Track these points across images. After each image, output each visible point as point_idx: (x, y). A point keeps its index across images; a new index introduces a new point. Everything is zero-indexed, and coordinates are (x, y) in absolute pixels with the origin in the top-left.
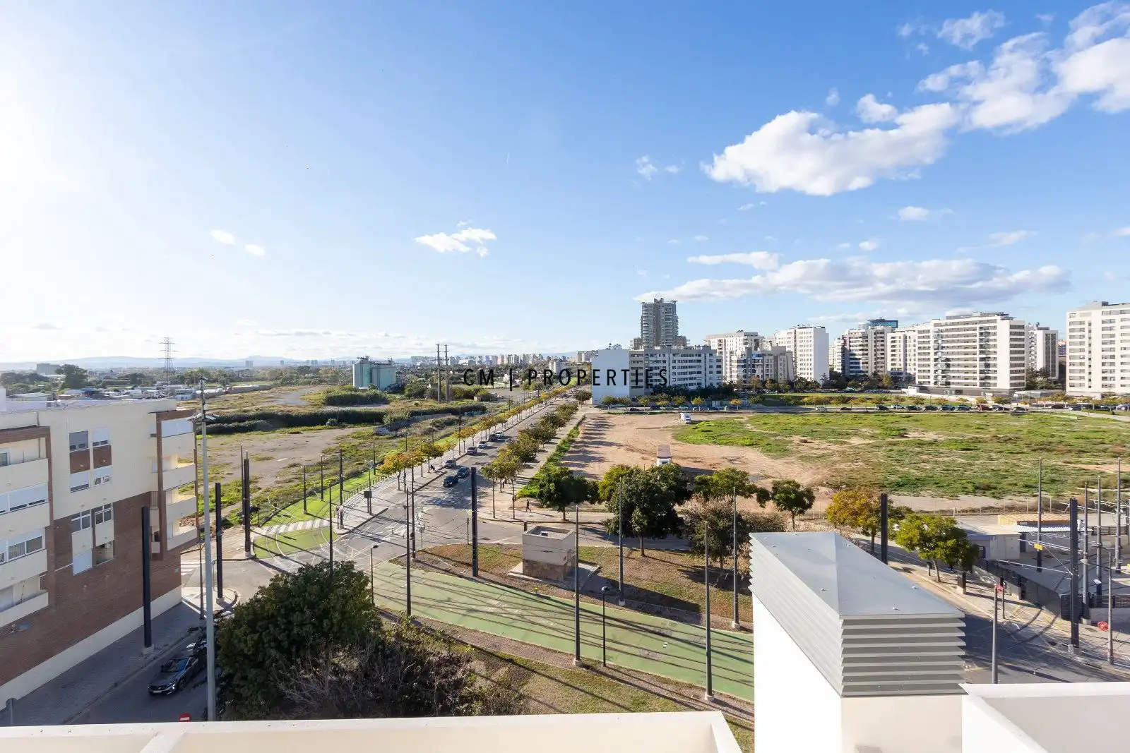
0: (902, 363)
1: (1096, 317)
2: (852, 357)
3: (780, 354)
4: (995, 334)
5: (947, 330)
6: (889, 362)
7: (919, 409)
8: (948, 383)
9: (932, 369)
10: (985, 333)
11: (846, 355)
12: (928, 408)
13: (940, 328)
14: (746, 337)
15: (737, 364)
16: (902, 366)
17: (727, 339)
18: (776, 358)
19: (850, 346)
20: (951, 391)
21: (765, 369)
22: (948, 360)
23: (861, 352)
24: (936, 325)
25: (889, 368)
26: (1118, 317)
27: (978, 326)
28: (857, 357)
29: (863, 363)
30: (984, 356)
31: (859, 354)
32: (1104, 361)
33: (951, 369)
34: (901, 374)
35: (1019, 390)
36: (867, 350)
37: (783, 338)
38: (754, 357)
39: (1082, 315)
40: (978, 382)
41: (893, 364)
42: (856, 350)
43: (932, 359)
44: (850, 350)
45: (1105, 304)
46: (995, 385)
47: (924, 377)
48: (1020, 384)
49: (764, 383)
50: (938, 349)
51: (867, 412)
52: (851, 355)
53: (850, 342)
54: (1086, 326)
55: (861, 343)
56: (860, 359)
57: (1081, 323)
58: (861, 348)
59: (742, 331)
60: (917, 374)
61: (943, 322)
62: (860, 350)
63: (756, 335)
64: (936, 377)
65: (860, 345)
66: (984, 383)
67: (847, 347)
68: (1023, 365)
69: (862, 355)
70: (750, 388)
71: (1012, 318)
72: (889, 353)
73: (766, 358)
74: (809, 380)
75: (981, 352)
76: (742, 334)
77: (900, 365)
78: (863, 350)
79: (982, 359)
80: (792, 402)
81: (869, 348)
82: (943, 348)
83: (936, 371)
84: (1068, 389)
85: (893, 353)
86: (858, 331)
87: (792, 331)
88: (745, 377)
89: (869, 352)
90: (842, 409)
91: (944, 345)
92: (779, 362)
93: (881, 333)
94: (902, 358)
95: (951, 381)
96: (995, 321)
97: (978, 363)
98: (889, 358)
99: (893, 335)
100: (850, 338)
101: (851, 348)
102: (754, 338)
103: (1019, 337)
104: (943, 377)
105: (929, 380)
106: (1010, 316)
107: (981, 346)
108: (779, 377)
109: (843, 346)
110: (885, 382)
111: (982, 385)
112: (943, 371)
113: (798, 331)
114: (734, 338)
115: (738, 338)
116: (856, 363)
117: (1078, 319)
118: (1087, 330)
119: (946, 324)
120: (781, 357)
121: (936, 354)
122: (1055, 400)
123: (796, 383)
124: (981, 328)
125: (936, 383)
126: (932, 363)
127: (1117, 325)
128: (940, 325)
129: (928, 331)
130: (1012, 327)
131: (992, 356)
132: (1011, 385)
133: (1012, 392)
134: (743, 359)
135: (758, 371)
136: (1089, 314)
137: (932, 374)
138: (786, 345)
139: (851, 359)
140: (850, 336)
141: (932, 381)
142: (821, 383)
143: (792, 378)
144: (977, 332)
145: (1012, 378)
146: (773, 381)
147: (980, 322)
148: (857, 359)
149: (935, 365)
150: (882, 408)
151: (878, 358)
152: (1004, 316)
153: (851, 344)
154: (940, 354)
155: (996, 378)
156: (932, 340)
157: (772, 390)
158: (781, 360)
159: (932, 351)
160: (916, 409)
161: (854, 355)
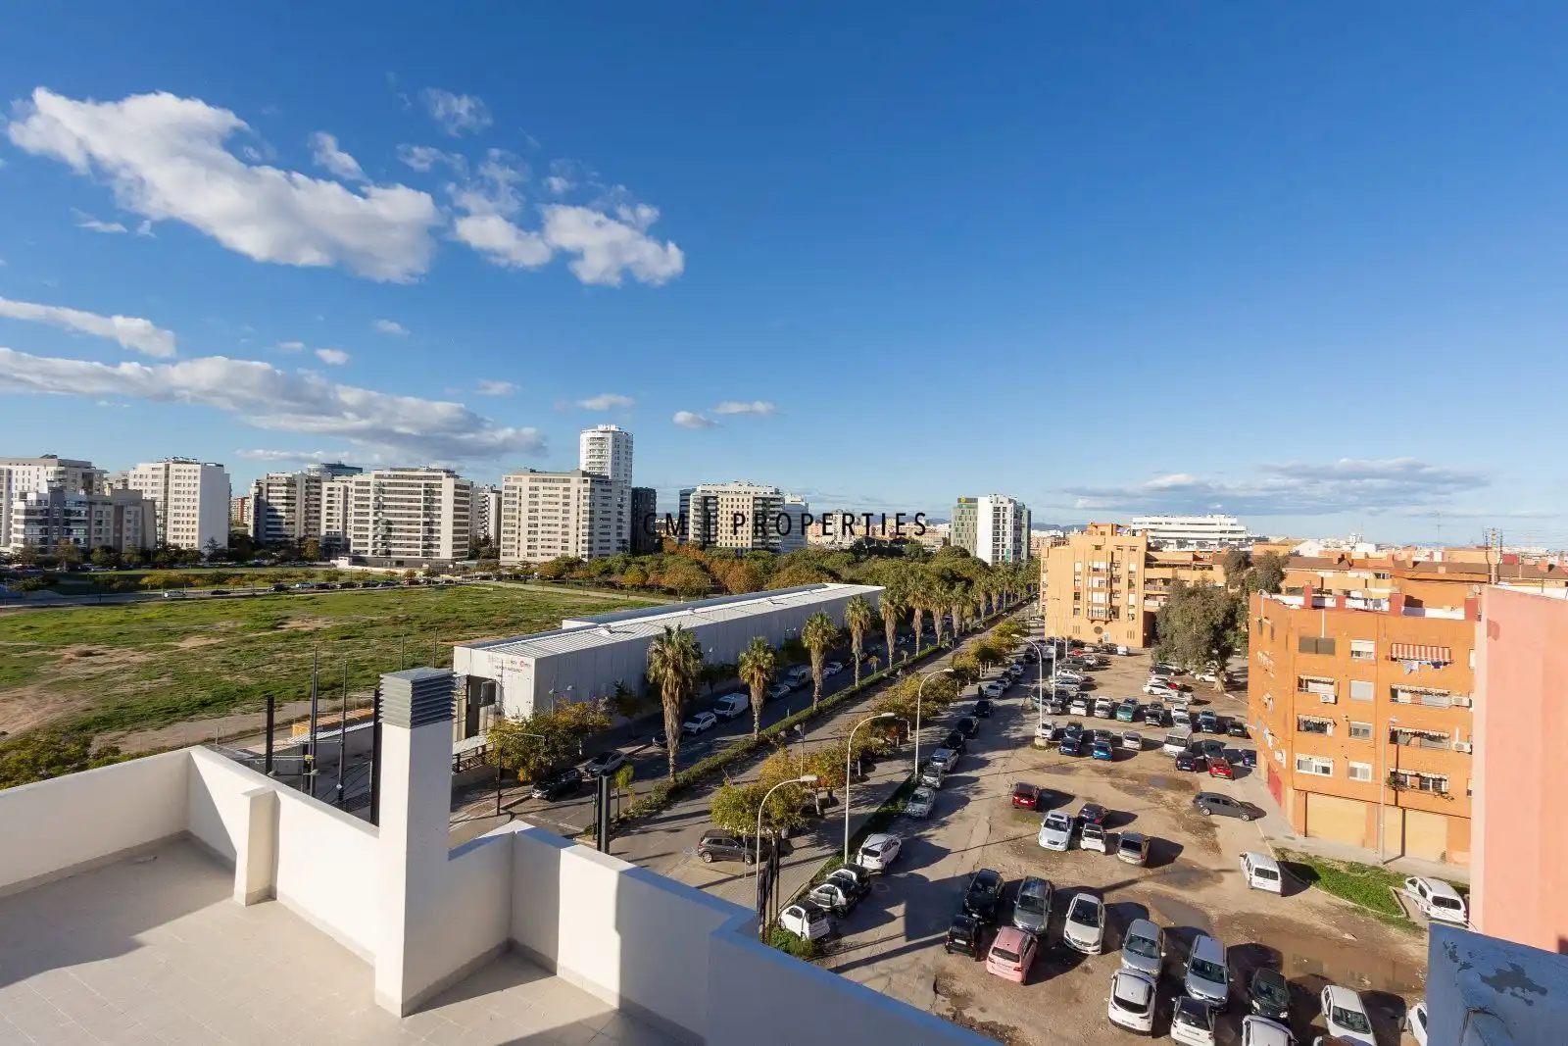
0: (340, 524)
1: (525, 482)
2: (271, 514)
3: (129, 504)
4: (440, 493)
5: (390, 484)
6: (324, 524)
7: (333, 587)
8: (388, 553)
9: (371, 534)
10: (430, 491)
11: (262, 508)
12: (344, 586)
13: (383, 481)
14: (63, 468)
15: (23, 517)
16: (340, 530)
17: (14, 468)
18: (119, 510)
19: (268, 497)
20: (391, 563)
21: (94, 527)
22: (389, 523)
23: (285, 507)
24: (377, 477)
25: (323, 532)
26: (541, 485)
27: (423, 482)
28: (279, 514)
29: (287, 524)
30: (428, 520)
31: (281, 510)
32: (530, 529)
33: (393, 534)
34: (339, 540)
35: (461, 560)
36: (293, 505)
37: (143, 477)
38: (70, 507)
39: (515, 480)
40: (420, 550)
41: (328, 527)
42: (277, 504)
43: (371, 521)
44: (268, 504)
45: (532, 471)
46: (438, 554)
47: (360, 544)
48: (462, 553)
49: (87, 554)
50: (378, 508)
51: (255, 596)
52: (269, 510)
53: (268, 491)
54: (517, 491)
55: (285, 495)
56: (283, 517)
57: (514, 488)
58: (284, 501)
59: (55, 457)
60: (353, 540)
61: (387, 473)
62: (283, 504)
63: (87, 465)
64: (375, 544)
65: (284, 498)
66: (427, 553)
67: (264, 497)
68: (466, 531)
69: (287, 511)
70: (53, 563)
71: (458, 477)
72: (324, 511)
73: (99, 507)
74: (184, 548)
75: (426, 515)
76: (55, 461)
77: (337, 527)
78: (287, 504)
79: (426, 523)
80: (115, 586)
81: (297, 502)
82: (384, 507)
83: (375, 536)
84: (502, 558)
85: (330, 511)
86: (282, 475)
87: (162, 465)
88: (44, 541)
89: (297, 508)
90: (214, 593)
91: (385, 504)
92: (126, 517)
93: (316, 481)
94: (341, 518)
95: (393, 549)
96: (440, 478)
97: (421, 527)
98: (324, 517)
99: (331, 485)
100: (269, 485)
101: (270, 501)
102: (80, 472)
103: (464, 499)
104: (383, 544)
105: (366, 548)
106: (456, 474)
107: (426, 508)
108: (125, 543)
109: (258, 497)
110: (310, 552)
111: (425, 554)
112: (384, 537)
113: (173, 466)
114: (33, 469)
115: (42, 468)
116: (275, 523)
117: (512, 483)
118: (518, 496)
119: (389, 477)
120: (130, 508)
121: (376, 514)
122: (484, 570)
123: (156, 553)
124: (426, 485)
125: (374, 552)
126: (371, 526)
127: (541, 492)
128: (382, 477)
129: (368, 484)
130: (456, 487)
131: (436, 520)
132: (454, 554)
133: (453, 562)
134: (43, 507)
135: (79, 532)
136: (520, 480)
137: (370, 541)
138: (143, 488)
139: (269, 517)
140: (270, 481)
141: (370, 549)
142: (206, 552)
143: (150, 544)
144: (422, 489)
145: (454, 547)
146: (107, 549)
147: (426, 477)
148: (278, 517)
149: (375, 529)
150: (280, 589)
151: (310, 518)
152: (450, 473)
153: (270, 494)
154: (380, 514)
155: (439, 546)
156: (372, 496)
157: (105, 565)
158: (129, 512)
159: (371, 511)
160: (327, 588)
161: (276, 510)
